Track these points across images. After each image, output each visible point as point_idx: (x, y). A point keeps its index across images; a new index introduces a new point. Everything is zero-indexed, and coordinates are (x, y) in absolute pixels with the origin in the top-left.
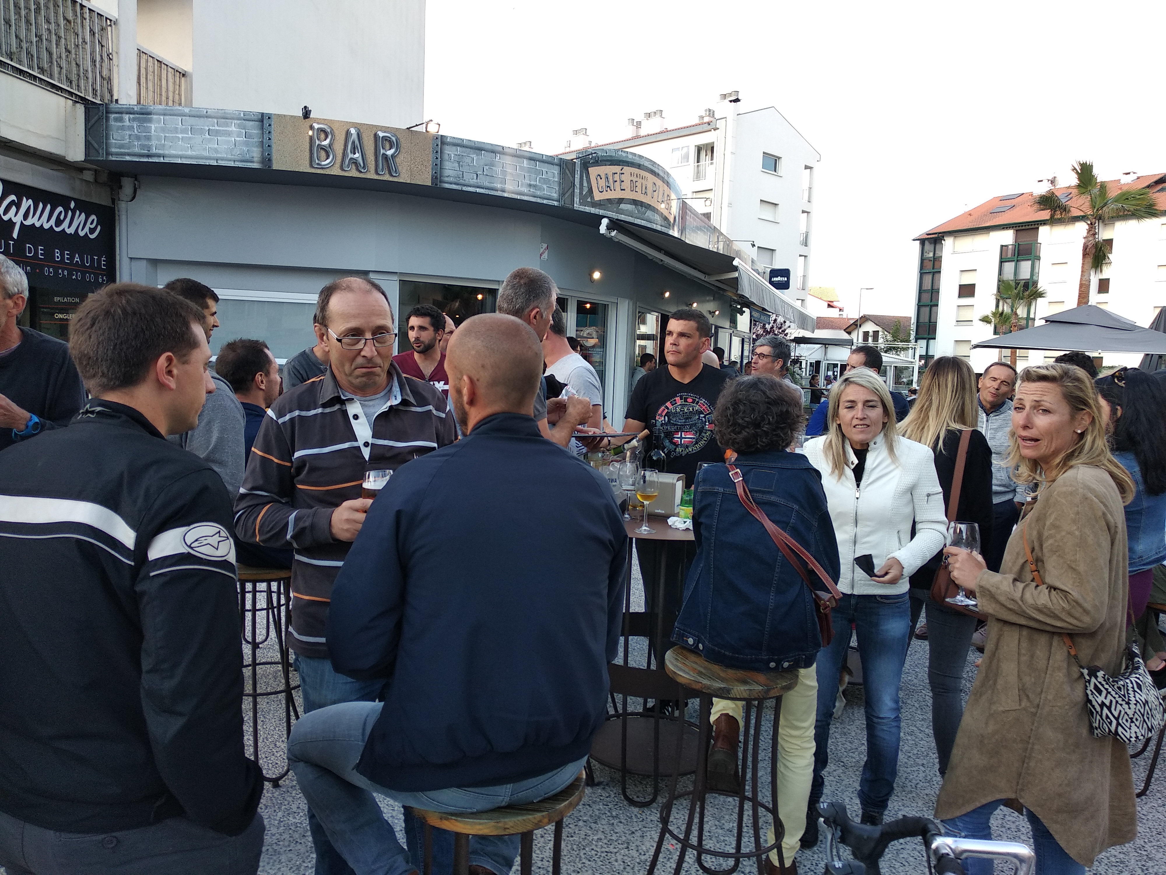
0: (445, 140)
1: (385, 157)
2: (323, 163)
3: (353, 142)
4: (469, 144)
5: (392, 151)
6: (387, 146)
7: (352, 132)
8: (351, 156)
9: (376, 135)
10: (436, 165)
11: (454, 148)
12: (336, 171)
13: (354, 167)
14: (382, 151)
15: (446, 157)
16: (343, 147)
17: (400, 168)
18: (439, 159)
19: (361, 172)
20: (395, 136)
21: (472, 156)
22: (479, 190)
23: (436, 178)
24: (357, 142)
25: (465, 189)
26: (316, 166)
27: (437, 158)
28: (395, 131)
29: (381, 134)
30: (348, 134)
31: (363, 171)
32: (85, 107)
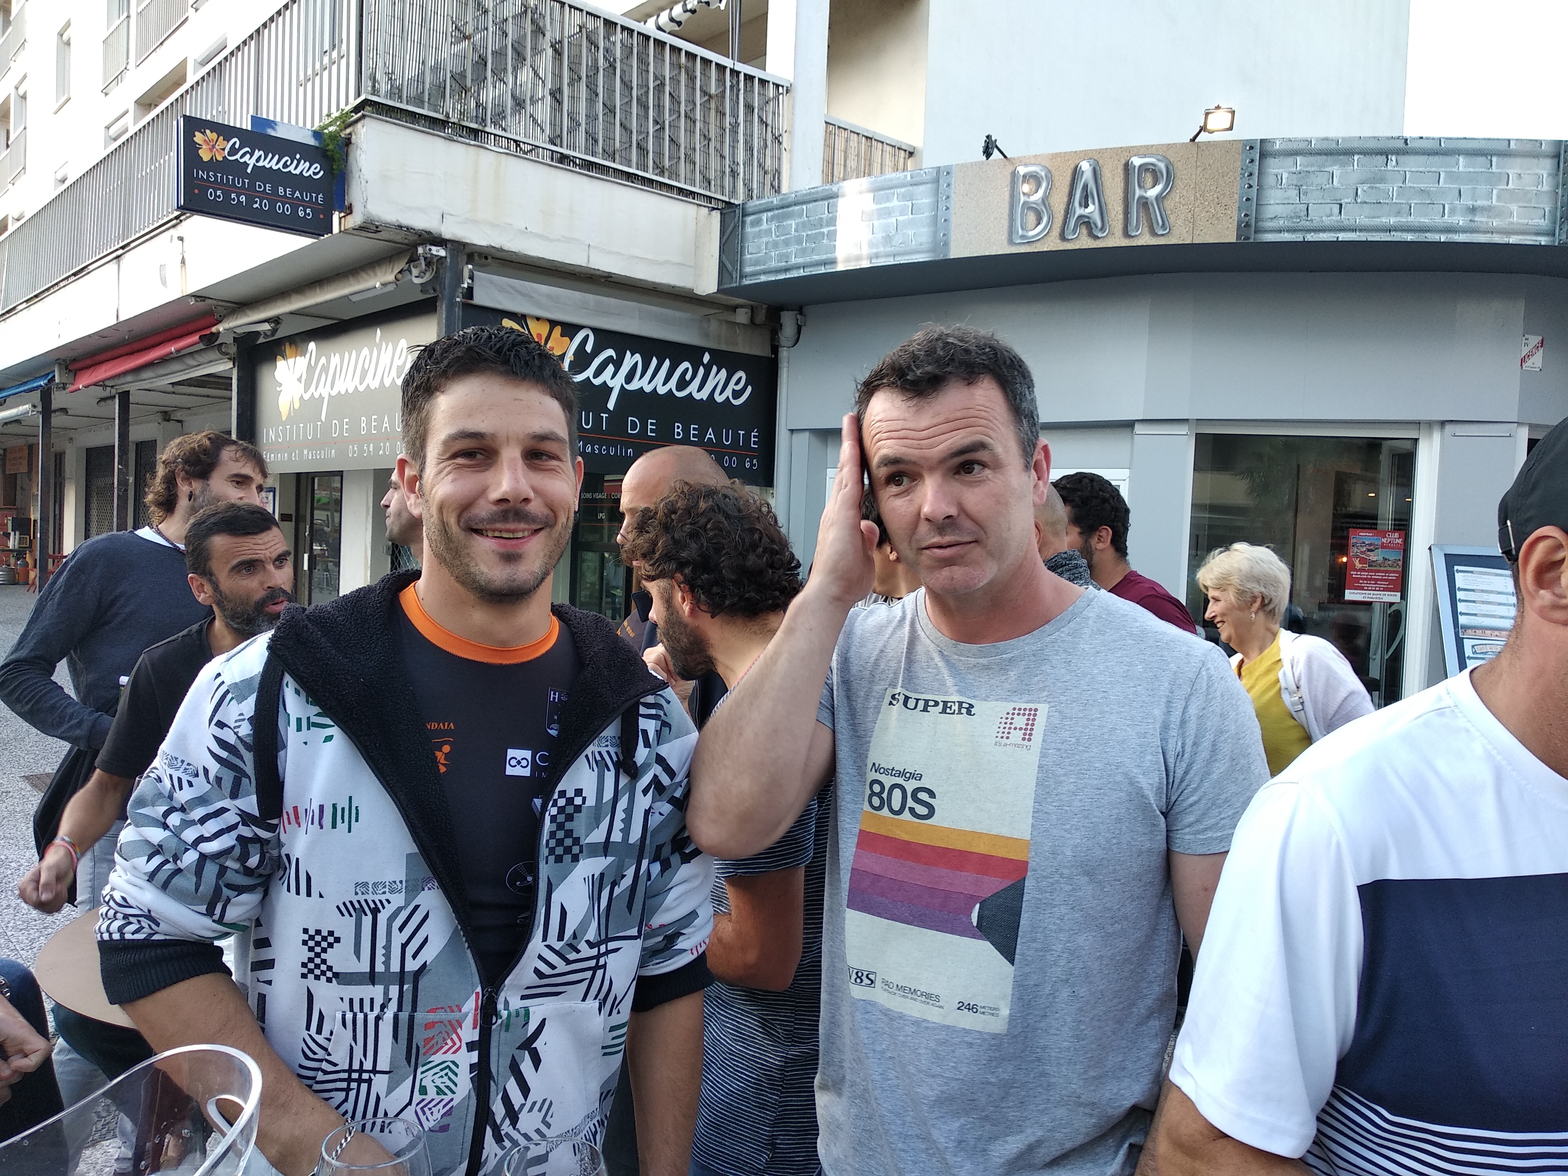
0: (1268, 147)
1: (1144, 203)
2: (1031, 233)
3: (1085, 187)
4: (1325, 146)
5: (1158, 188)
6: (1149, 179)
7: (1083, 169)
8: (1079, 211)
9: (1127, 167)
10: (1248, 199)
11: (1290, 160)
12: (1053, 244)
13: (1084, 231)
14: (1138, 193)
15: (1270, 180)
16: (1065, 199)
17: (1172, 218)
18: (1255, 187)
19: (1096, 238)
20: (1165, 159)
21: (1330, 169)
22: (1343, 236)
23: (1247, 225)
24: (1092, 185)
25: (1311, 237)
26: (1019, 241)
27: (1250, 186)
28: (1164, 151)
29: (1137, 161)
30: (1076, 173)
31: (1100, 235)
32: (721, 214)
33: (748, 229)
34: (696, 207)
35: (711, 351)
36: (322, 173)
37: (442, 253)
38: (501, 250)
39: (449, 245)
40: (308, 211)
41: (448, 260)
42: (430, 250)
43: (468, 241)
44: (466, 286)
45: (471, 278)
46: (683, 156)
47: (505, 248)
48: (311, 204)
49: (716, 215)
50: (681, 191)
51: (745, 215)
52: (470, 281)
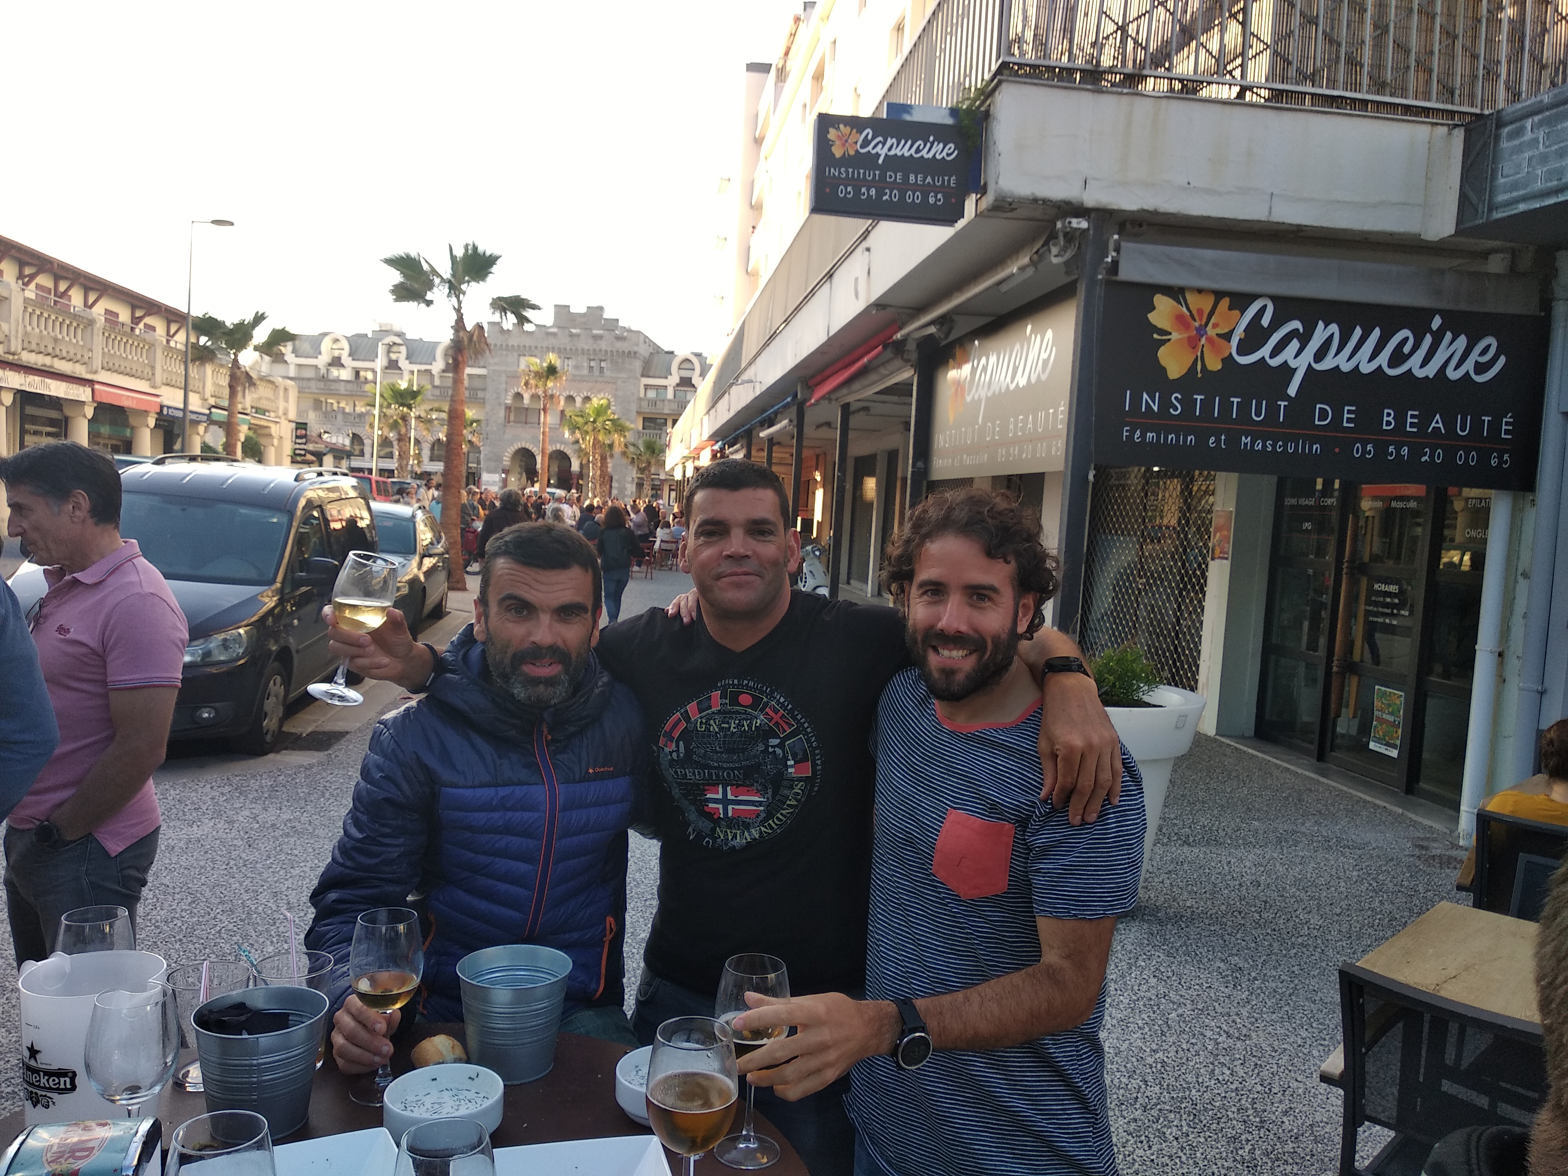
32: (1465, 131)
33: (1505, 144)
34: (1429, 127)
35: (1442, 313)
36: (956, 152)
37: (1084, 225)
38: (1155, 213)
39: (1093, 215)
40: (939, 196)
41: (1091, 232)
42: (1070, 223)
43: (1115, 207)
44: (1109, 259)
45: (1117, 250)
46: (1413, 64)
47: (1161, 210)
48: (943, 189)
49: (1459, 135)
50: (1407, 109)
51: (1500, 125)
52: (1114, 254)
